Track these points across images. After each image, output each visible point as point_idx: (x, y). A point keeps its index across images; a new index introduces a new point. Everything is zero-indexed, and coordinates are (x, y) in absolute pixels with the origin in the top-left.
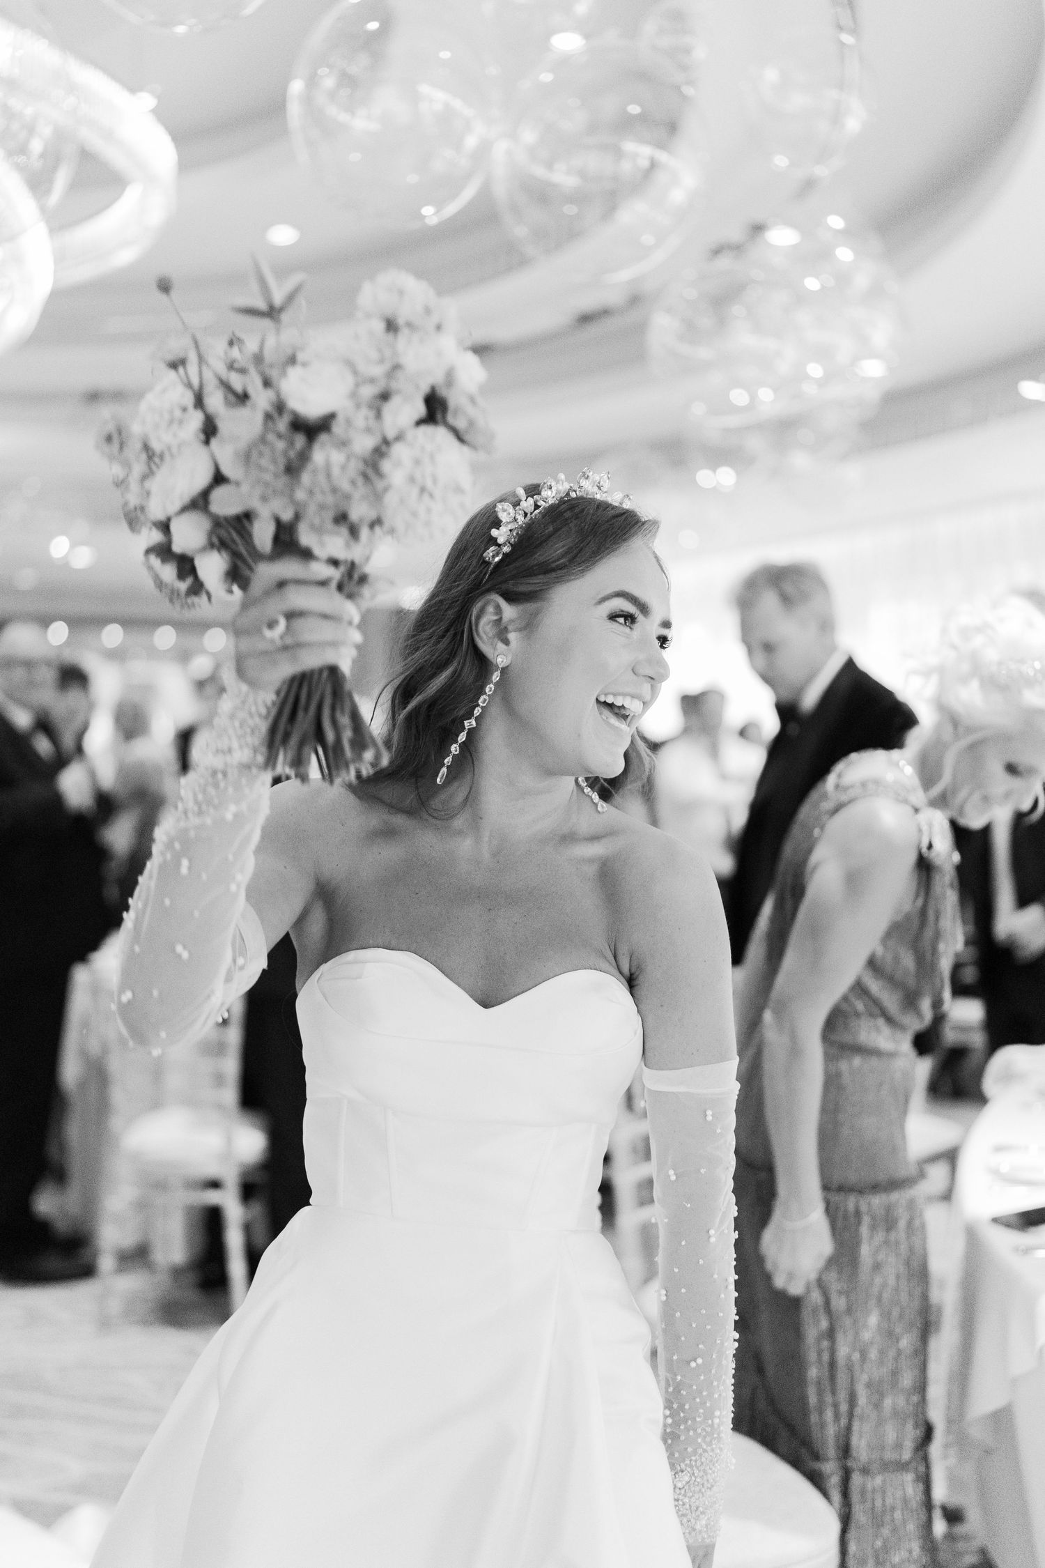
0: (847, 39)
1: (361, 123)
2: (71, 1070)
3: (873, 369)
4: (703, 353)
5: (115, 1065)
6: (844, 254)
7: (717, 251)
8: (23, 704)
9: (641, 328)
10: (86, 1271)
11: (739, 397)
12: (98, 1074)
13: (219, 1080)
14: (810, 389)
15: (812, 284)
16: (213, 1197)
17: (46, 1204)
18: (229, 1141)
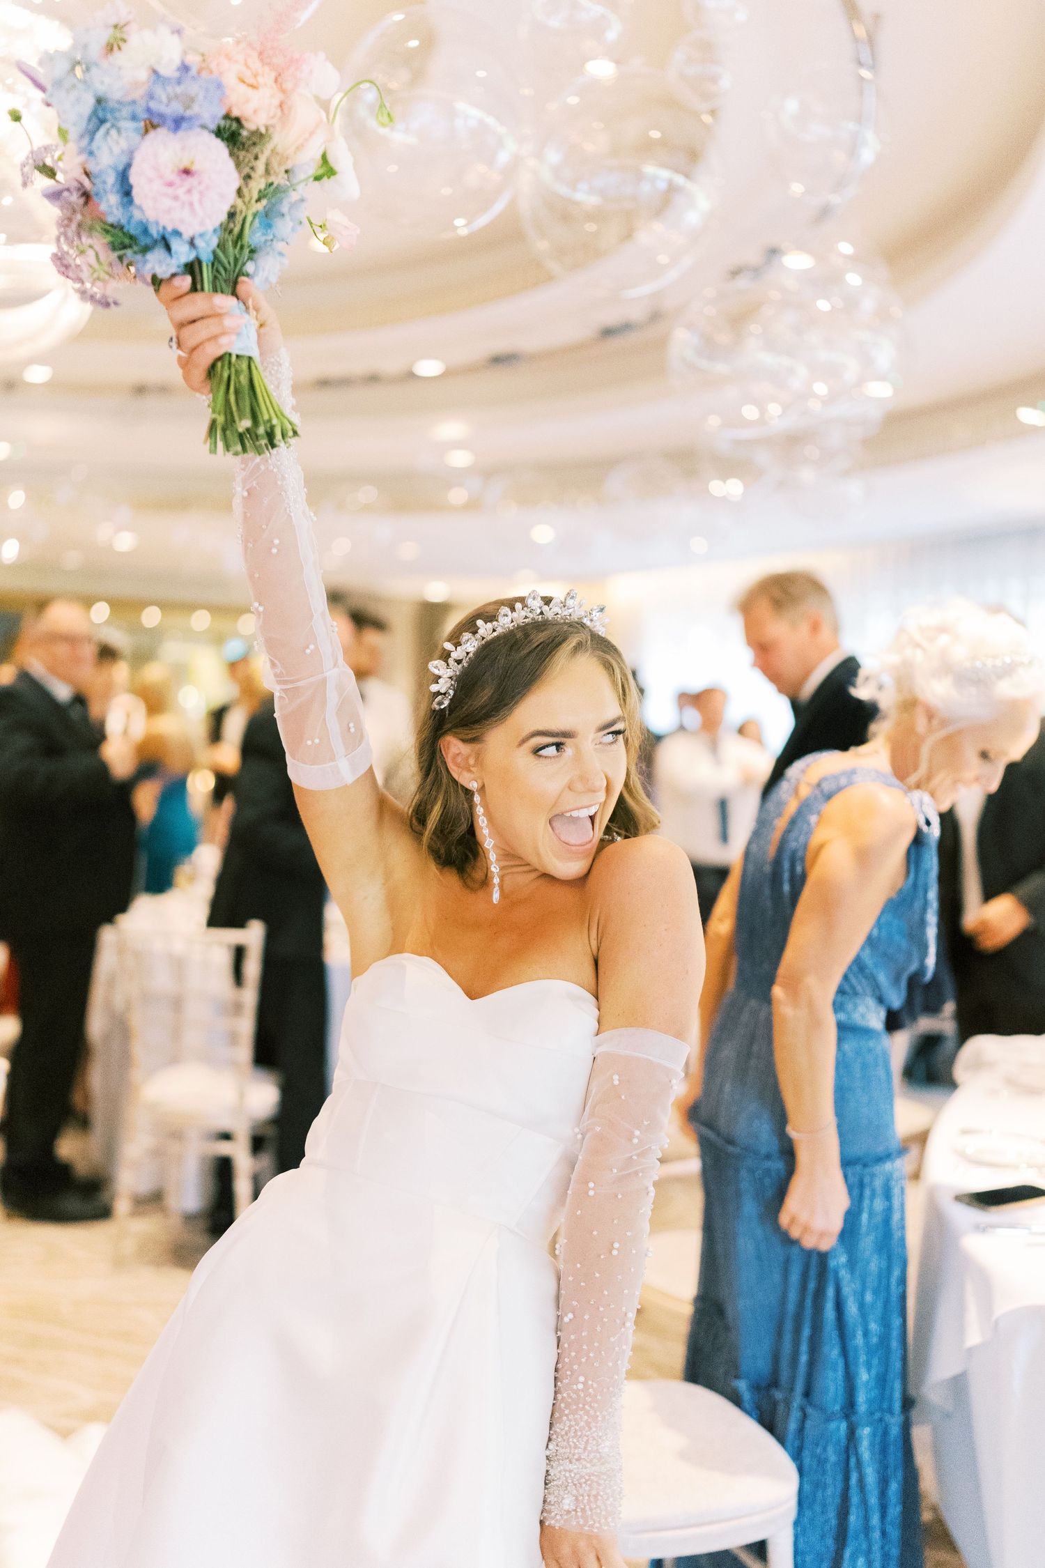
0: (865, 73)
1: (399, 137)
2: (96, 1025)
3: (881, 391)
4: (721, 368)
5: (136, 1020)
6: (854, 279)
7: (736, 273)
8: (66, 679)
9: (662, 343)
10: (103, 1213)
11: (750, 412)
12: (121, 1028)
13: (233, 1038)
14: (815, 406)
15: (823, 305)
16: (224, 1148)
17: (68, 1147)
18: (242, 1095)
